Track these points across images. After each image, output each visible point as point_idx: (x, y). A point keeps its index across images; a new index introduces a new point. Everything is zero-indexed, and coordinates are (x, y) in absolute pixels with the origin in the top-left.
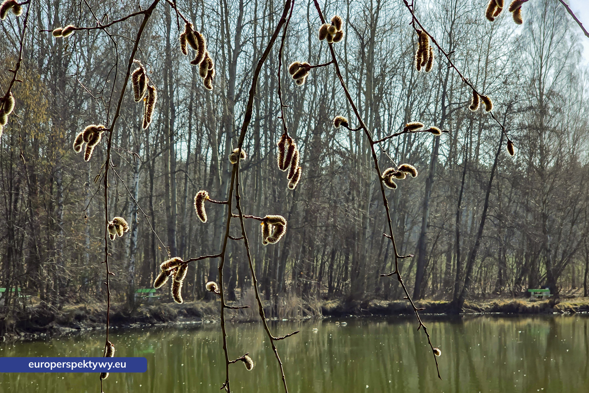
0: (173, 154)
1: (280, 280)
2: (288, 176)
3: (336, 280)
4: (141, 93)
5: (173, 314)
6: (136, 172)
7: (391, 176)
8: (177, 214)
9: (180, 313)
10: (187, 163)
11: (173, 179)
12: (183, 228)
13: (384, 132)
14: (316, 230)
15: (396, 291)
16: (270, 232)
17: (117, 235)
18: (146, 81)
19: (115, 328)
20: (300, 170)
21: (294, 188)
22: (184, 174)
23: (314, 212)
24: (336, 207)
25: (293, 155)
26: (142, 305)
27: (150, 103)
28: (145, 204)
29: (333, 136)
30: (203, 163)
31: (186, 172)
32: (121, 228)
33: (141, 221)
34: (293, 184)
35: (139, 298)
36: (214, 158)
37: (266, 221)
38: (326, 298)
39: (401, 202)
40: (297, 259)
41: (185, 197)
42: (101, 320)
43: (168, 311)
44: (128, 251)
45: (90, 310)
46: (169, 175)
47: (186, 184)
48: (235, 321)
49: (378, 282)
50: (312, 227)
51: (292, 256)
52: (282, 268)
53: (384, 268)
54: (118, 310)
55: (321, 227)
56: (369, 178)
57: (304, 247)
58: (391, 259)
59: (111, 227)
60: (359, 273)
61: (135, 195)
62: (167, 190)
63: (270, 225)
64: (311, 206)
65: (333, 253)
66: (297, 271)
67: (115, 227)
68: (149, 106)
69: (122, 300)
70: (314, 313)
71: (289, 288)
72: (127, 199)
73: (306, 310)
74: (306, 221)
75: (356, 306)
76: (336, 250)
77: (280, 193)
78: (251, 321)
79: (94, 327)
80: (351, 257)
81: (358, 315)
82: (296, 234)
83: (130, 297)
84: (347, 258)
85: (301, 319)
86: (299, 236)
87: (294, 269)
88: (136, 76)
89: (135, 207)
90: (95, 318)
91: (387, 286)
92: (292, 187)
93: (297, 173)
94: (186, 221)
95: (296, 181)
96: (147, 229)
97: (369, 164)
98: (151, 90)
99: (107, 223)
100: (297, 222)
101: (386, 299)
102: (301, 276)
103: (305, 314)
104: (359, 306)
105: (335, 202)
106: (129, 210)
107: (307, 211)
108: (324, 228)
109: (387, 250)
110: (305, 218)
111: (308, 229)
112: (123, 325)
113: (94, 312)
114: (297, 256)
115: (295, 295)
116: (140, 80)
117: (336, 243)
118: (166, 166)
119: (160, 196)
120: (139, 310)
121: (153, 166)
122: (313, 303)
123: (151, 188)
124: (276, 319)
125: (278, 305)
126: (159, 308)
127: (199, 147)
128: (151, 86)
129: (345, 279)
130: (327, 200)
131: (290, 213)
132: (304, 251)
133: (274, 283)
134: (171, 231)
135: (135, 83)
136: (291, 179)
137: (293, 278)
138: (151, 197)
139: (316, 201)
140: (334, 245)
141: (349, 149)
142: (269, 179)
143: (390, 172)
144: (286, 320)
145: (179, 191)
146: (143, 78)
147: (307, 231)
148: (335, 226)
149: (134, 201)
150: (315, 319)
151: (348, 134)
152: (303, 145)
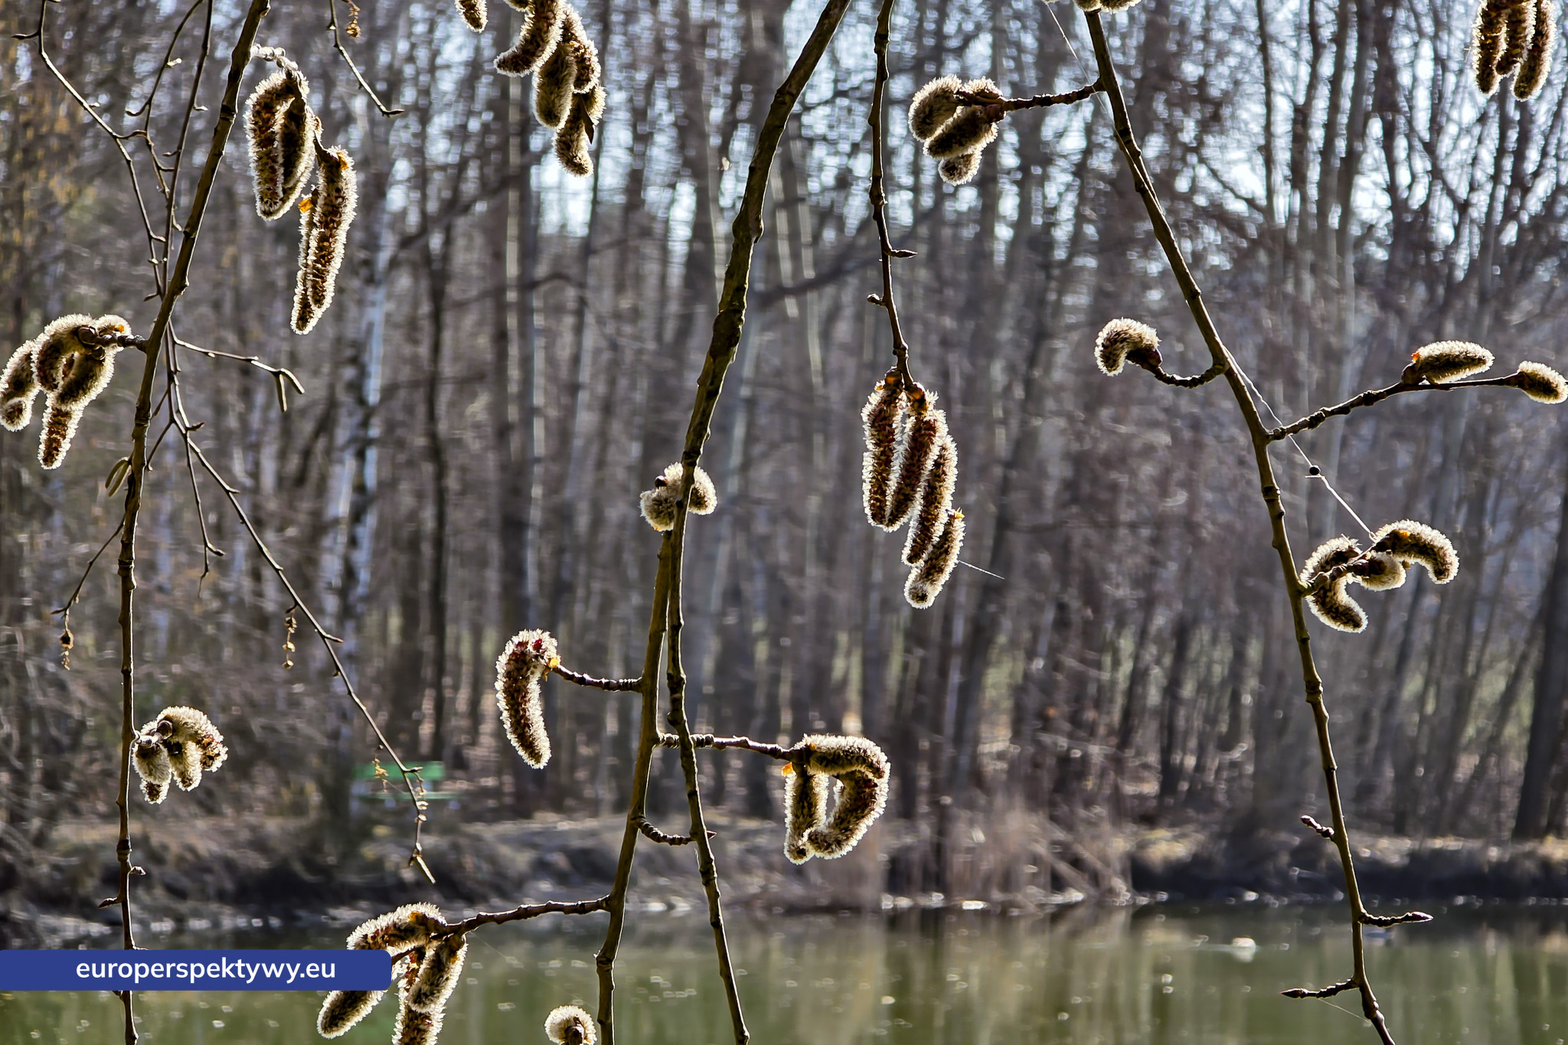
0: (530, 206)
1: (959, 739)
2: (907, 551)
3: (1193, 743)
4: (286, 181)
5: (512, 873)
6: (371, 281)
7: (1339, 574)
8: (538, 460)
9: (542, 868)
10: (587, 248)
11: (525, 311)
12: (562, 516)
13: (1411, 132)
14: (1111, 538)
15: (1443, 802)
16: (821, 807)
17: (173, 783)
18: (312, 131)
19: (266, 926)
20: (959, 526)
21: (930, 602)
22: (571, 293)
23: (1107, 462)
24: (1197, 445)
25: (929, 464)
26: (381, 831)
27: (325, 224)
28: (410, 409)
29: (1198, 148)
30: (650, 249)
31: (582, 285)
32: (193, 753)
33: (388, 485)
34: (928, 588)
35: (372, 801)
36: (701, 229)
37: (803, 759)
38: (1149, 819)
39: (1471, 429)
40: (1031, 655)
41: (574, 388)
42: (211, 891)
43: (493, 860)
44: (331, 603)
45: (165, 847)
46: (512, 296)
47: (579, 329)
48: (768, 908)
49: (1367, 760)
50: (1096, 525)
51: (1013, 643)
52: (970, 691)
53: (1391, 704)
54: (284, 850)
55: (1133, 526)
56: (1341, 327)
57: (1062, 607)
58: (1424, 665)
59: (147, 754)
60: (1286, 719)
61: (363, 373)
62: (502, 355)
63: (821, 780)
64: (1095, 440)
65: (1182, 633)
66: (1032, 701)
67: (165, 752)
68: (322, 239)
69: (298, 808)
70: (1095, 878)
71: (993, 768)
72: (331, 388)
73: (1064, 868)
74: (1075, 500)
75: (1271, 855)
76: (1196, 621)
77: (970, 381)
78: (832, 909)
79: (180, 920)
80: (1254, 651)
81: (1278, 893)
82: (1032, 549)
83: (335, 797)
84: (1239, 657)
85: (1042, 906)
86: (1045, 559)
87: (1018, 691)
88: (266, 107)
89: (365, 424)
90: (185, 883)
91: (1404, 777)
92: (923, 598)
93: (947, 536)
94: (578, 488)
95: (941, 571)
96: (413, 516)
97: (1341, 269)
98: (331, 167)
99: (128, 736)
100: (1036, 500)
101: (1398, 827)
102: (1046, 723)
103: (1058, 884)
104: (1284, 859)
105: (1196, 425)
106: (342, 435)
107: (1079, 461)
108: (1145, 532)
109: (1408, 627)
110: (1070, 486)
111: (1081, 533)
112: (302, 913)
113: (181, 859)
114: (1035, 639)
115: (1019, 800)
116: (284, 126)
117: (1194, 592)
118: (499, 256)
119: (469, 382)
120: (369, 851)
121: (446, 257)
122: (1094, 838)
123: (436, 348)
124: (936, 899)
125: (947, 842)
126: (456, 847)
127: (635, 181)
128: (333, 151)
129: (1226, 744)
130: (1161, 416)
131: (1009, 465)
132: (1062, 623)
133: (936, 748)
134: (513, 527)
135: (265, 140)
136: (921, 563)
137: (1016, 736)
138: (432, 383)
139: (1117, 420)
140: (1186, 601)
141: (1263, 202)
142: (926, 324)
143: (1340, 557)
144: (978, 905)
145: (551, 361)
146: (296, 117)
147: (1077, 541)
148: (1190, 526)
149: (361, 401)
150: (1102, 904)
151: (1262, 142)
152: (1069, 187)
